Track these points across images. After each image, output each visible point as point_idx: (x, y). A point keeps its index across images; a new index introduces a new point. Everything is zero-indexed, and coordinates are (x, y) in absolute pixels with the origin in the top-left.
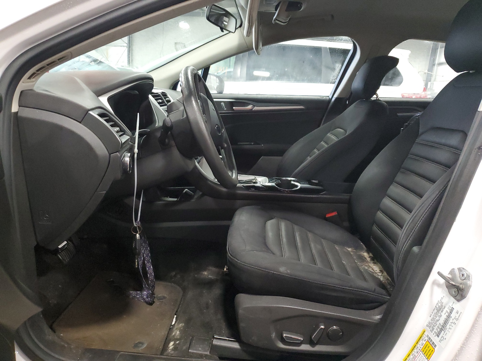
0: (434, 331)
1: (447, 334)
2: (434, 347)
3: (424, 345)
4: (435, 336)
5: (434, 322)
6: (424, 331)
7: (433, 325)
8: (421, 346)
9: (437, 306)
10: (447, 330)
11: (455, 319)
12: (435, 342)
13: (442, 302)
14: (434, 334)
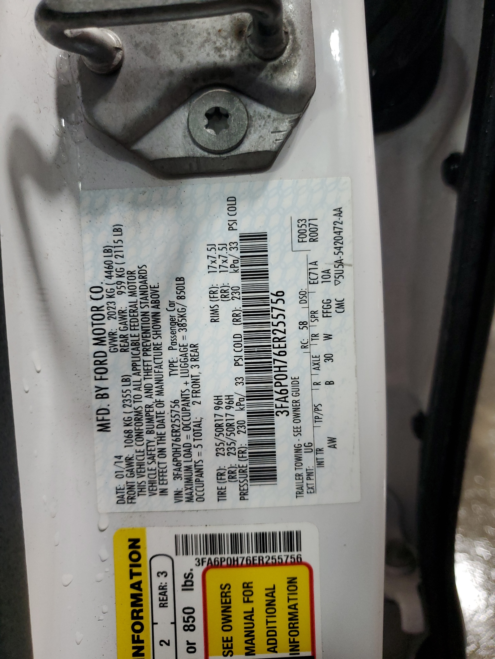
0: (209, 477)
1: (324, 410)
2: (283, 555)
3: (199, 615)
4: (243, 495)
5: (168, 430)
6: (134, 544)
7: (169, 452)
8: (184, 637)
9: (111, 325)
10: (305, 385)
11: (312, 282)
12: (267, 529)
13: (131, 266)
14: (221, 494)
